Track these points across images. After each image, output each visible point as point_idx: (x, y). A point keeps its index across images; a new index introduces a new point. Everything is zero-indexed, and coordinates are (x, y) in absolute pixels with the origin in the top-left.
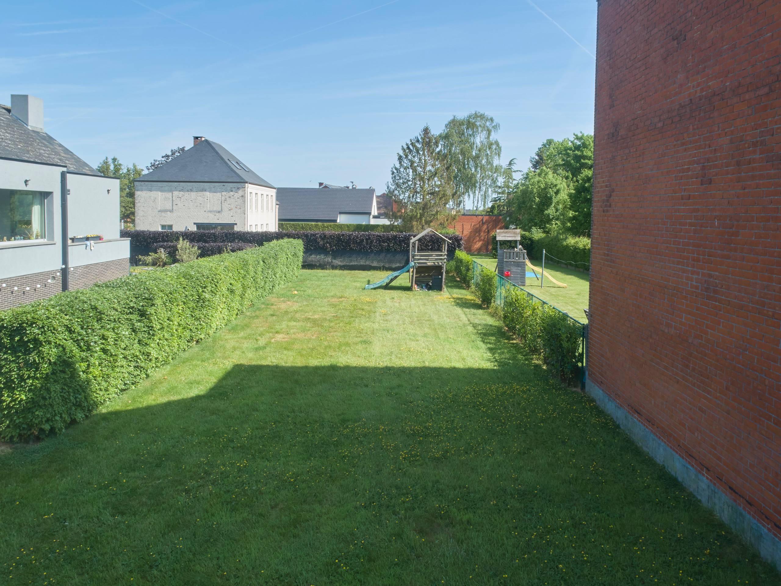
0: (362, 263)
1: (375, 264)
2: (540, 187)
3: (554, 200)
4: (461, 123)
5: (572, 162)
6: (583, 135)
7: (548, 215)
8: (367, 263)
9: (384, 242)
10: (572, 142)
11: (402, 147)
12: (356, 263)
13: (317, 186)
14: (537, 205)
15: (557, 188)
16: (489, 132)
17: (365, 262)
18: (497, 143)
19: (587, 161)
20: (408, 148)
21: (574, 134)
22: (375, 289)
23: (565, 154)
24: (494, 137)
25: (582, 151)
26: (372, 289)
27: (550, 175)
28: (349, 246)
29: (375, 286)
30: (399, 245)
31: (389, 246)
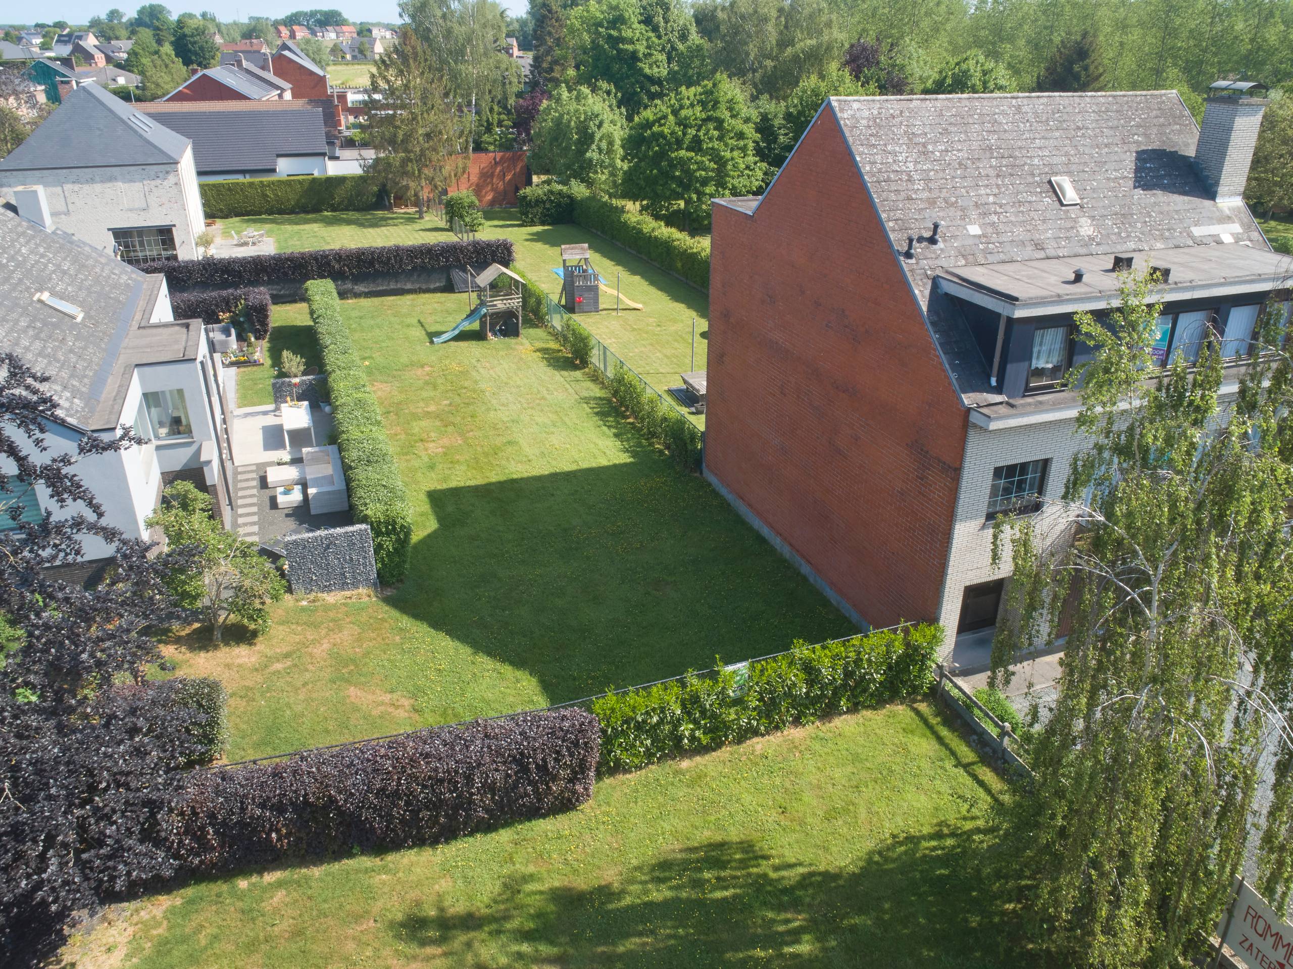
0: (392, 287)
2: (577, 118)
3: (597, 137)
7: (591, 160)
10: (603, 13)
12: (384, 288)
14: (576, 144)
15: (600, 119)
17: (396, 285)
19: (626, 46)
30: (436, 260)
31: (423, 262)
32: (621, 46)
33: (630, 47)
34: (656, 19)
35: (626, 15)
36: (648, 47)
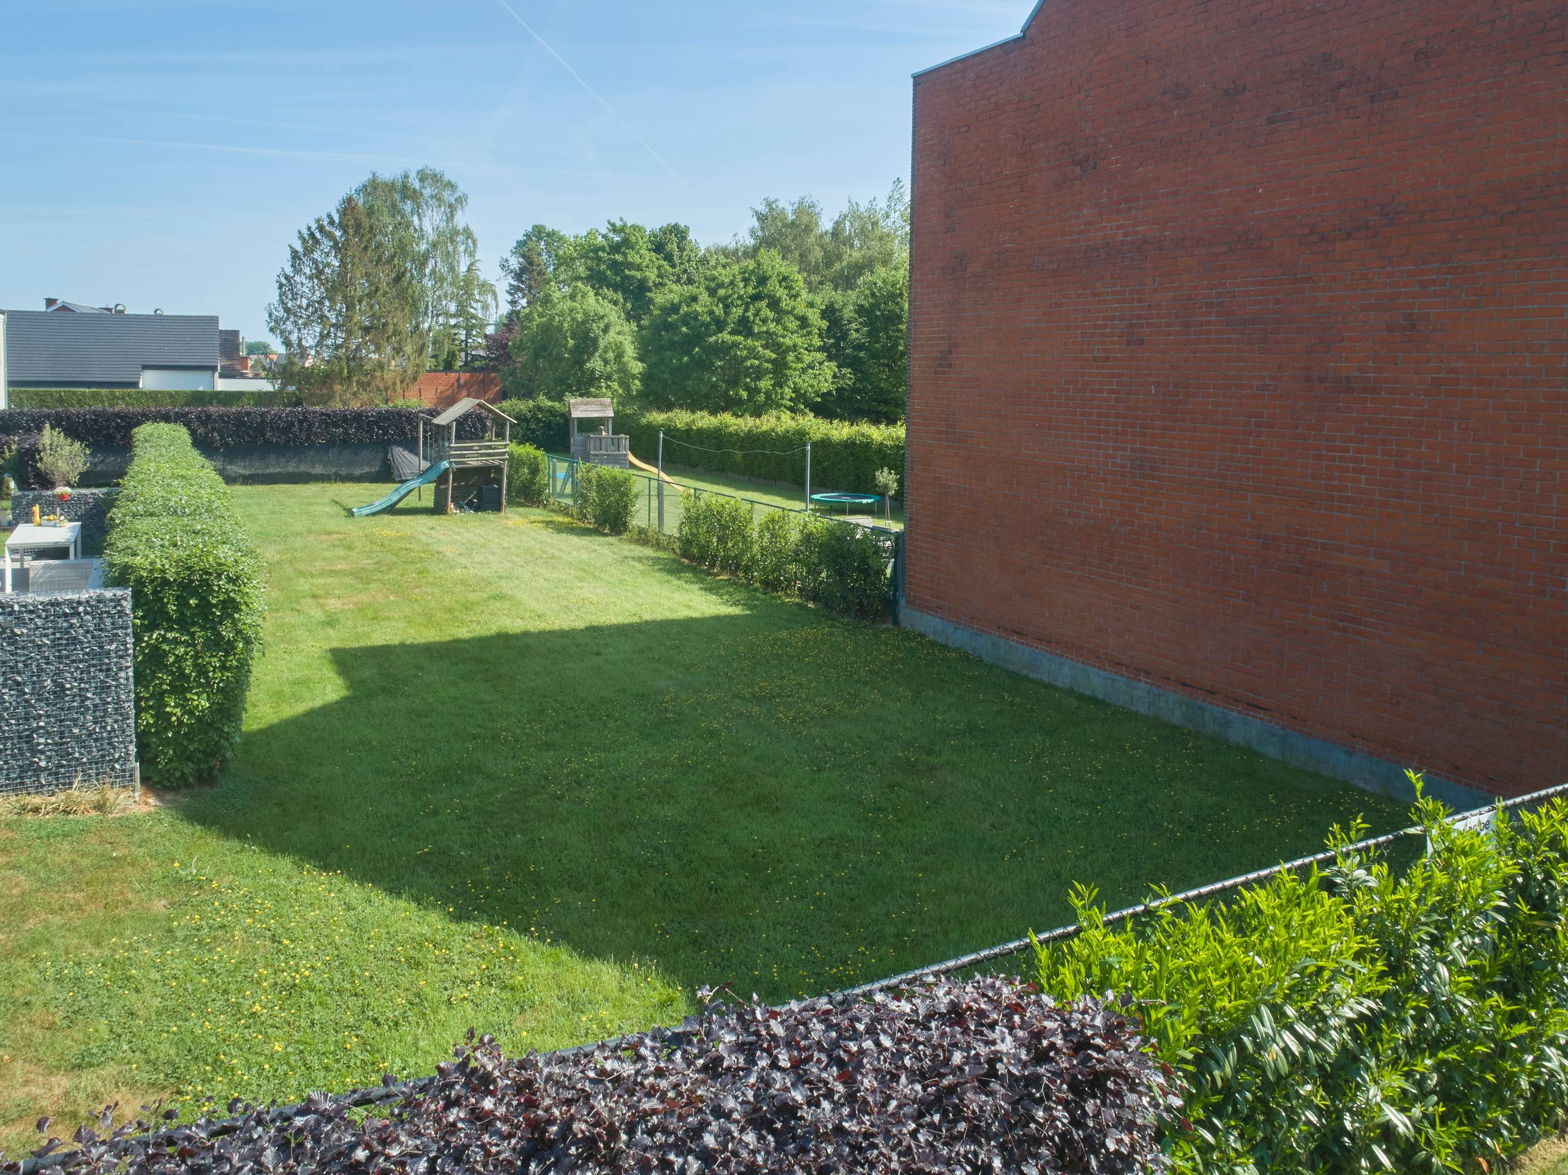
0: (290, 470)
1: (318, 470)
2: (573, 319)
3: (602, 344)
4: (391, 187)
5: (609, 273)
6: (625, 225)
7: (593, 372)
8: (302, 468)
9: (336, 426)
10: (604, 236)
11: (300, 232)
12: (278, 470)
13: (42, 307)
14: (570, 352)
15: (606, 321)
16: (452, 209)
17: (298, 467)
18: (468, 234)
19: (633, 273)
20: (312, 235)
21: (609, 222)
22: (374, 514)
23: (592, 259)
24: (461, 220)
25: (625, 255)
26: (367, 515)
27: (591, 298)
28: (264, 435)
29: (374, 510)
30: (367, 432)
31: (346, 433)
32: (627, 272)
33: (638, 274)
34: (669, 247)
35: (633, 239)
36: (660, 276)
